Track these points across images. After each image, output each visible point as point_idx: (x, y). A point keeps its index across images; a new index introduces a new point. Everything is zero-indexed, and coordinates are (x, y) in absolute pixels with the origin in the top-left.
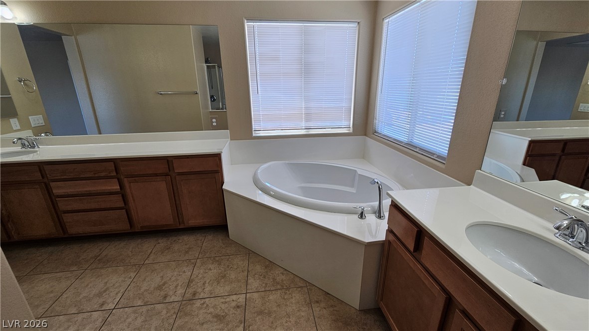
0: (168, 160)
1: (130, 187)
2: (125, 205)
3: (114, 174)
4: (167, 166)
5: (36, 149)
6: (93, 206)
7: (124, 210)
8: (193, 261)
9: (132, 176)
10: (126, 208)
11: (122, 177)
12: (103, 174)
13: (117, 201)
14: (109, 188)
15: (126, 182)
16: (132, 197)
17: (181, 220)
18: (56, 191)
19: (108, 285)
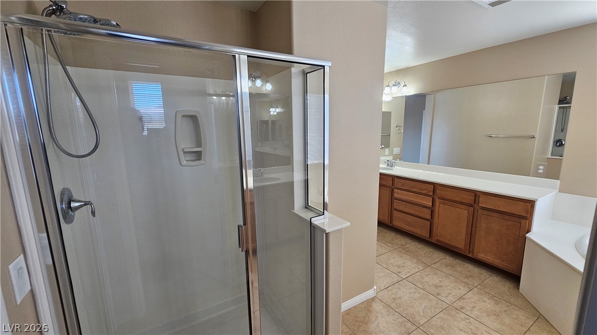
0: (476, 194)
1: (439, 206)
2: (431, 218)
3: (431, 194)
4: (474, 199)
5: (393, 168)
6: (411, 211)
7: (429, 222)
8: (471, 286)
9: (443, 199)
10: (431, 220)
11: (436, 197)
12: (424, 192)
13: (427, 214)
14: (425, 203)
15: (437, 201)
16: (438, 215)
17: (471, 249)
18: (396, 195)
19: (405, 265)
